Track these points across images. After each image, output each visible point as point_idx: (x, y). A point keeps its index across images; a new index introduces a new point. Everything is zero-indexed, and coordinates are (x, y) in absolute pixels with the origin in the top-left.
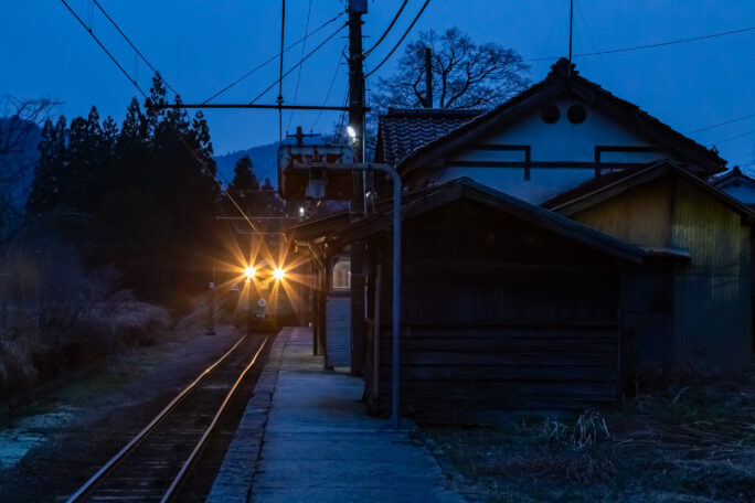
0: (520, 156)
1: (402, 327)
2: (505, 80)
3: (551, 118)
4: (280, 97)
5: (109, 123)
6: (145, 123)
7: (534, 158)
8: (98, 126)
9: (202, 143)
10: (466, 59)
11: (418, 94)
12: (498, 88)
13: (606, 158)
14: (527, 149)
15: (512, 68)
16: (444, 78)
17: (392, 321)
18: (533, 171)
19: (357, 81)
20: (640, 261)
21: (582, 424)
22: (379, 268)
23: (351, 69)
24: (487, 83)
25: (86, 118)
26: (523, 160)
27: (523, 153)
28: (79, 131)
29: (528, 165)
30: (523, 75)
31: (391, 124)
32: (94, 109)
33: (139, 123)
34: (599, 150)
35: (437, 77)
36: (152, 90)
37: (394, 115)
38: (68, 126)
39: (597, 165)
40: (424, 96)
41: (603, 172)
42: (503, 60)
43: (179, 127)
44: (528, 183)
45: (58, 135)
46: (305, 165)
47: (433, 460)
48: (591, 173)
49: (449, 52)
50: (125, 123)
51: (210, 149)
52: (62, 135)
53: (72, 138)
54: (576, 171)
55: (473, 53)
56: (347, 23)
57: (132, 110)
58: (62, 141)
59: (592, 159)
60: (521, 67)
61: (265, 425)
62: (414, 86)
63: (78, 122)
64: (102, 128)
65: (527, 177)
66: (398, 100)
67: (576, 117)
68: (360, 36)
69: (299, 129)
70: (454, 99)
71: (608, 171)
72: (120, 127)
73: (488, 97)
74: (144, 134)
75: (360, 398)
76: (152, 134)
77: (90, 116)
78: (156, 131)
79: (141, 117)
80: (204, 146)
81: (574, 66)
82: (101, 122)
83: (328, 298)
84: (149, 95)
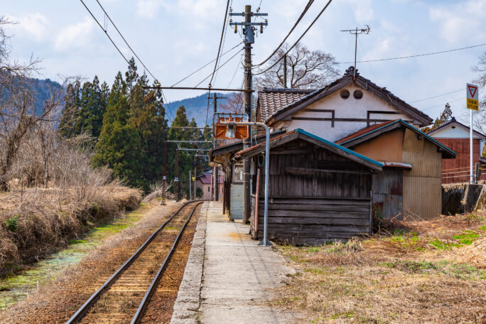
0: (329, 115)
1: (269, 199)
2: (326, 70)
3: (345, 96)
4: (210, 84)
5: (105, 86)
6: (125, 86)
7: (336, 117)
8: (98, 87)
9: (157, 98)
10: (305, 58)
11: (279, 77)
12: (324, 77)
13: (373, 116)
14: (333, 112)
15: (330, 64)
16: (293, 69)
17: (264, 196)
18: (336, 123)
19: (249, 76)
20: (381, 169)
21: (350, 244)
22: (259, 170)
23: (246, 70)
24: (316, 72)
25: (92, 82)
26: (331, 117)
27: (331, 114)
28: (87, 90)
29: (333, 120)
31: (264, 96)
32: (96, 78)
33: (122, 86)
34: (369, 112)
35: (289, 68)
36: (129, 68)
37: (267, 91)
38: (82, 87)
39: (368, 120)
40: (282, 78)
41: (371, 124)
42: (325, 59)
43: (144, 88)
44: (333, 129)
45: (76, 92)
47: (282, 256)
48: (364, 124)
49: (296, 55)
50: (113, 86)
51: (162, 101)
52: (78, 91)
53: (83, 94)
54: (358, 123)
55: (309, 55)
56: (244, 48)
57: (117, 78)
58: (78, 95)
59: (366, 118)
60: (334, 63)
62: (277, 73)
63: (87, 84)
64: (101, 88)
65: (333, 126)
66: (268, 81)
67: (358, 96)
68: (250, 55)
69: (215, 94)
70: (298, 80)
71: (374, 123)
72: (110, 88)
73: (316, 79)
74: (125, 93)
75: (248, 233)
76: (129, 92)
77: (94, 82)
78: (132, 91)
79: (123, 82)
81: (357, 70)
82: (100, 85)
83: (232, 185)
84: (128, 70)
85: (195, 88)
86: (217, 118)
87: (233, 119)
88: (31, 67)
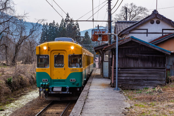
0: (145, 31)
1: (118, 68)
2: (144, 14)
3: (152, 23)
4: (93, 19)
5: (57, 24)
6: (65, 24)
7: (148, 32)
8: (55, 25)
9: (77, 28)
10: (135, 9)
11: (124, 17)
12: (142, 16)
13: (164, 31)
14: (147, 30)
15: (145, 11)
16: (130, 14)
17: (116, 67)
18: (148, 35)
19: (110, 15)
20: (170, 54)
21: (156, 89)
22: (113, 55)
23: (109, 13)
24: (140, 15)
25: (52, 23)
26: (146, 32)
27: (146, 31)
28: (50, 26)
29: (147, 33)
30: (148, 13)
31: (118, 24)
32: (54, 21)
33: (64, 24)
34: (163, 30)
35: (128, 14)
36: (66, 17)
37: (118, 22)
38: (48, 25)
39: (163, 33)
40: (125, 18)
41: (164, 35)
42: (143, 10)
43: (72, 25)
44: (147, 37)
45: (46, 27)
46: (97, 34)
47: (124, 96)
48: (161, 35)
49: (131, 8)
50: (61, 24)
51: (79, 30)
52: (47, 27)
53: (49, 28)
54: (158, 34)
55: (137, 8)
56: (108, 3)
57: (62, 21)
58: (47, 28)
59: (161, 32)
60: (147, 11)
61: (89, 89)
62: (123, 16)
63: (50, 24)
64: (56, 25)
65: (147, 36)
66: (120, 19)
67: (158, 23)
68: (110, 5)
69: (98, 25)
70: (132, 18)
71: (165, 34)
72: (59, 25)
73: (140, 18)
74: (65, 26)
75: (110, 83)
76: (66, 26)
77: (53, 23)
78: (68, 26)
79: (64, 23)
80: (78, 29)
82: (55, 24)
83: (103, 62)
84: (66, 18)
85: (87, 21)
86: (93, 32)
87: (101, 32)
88: (24, 16)
